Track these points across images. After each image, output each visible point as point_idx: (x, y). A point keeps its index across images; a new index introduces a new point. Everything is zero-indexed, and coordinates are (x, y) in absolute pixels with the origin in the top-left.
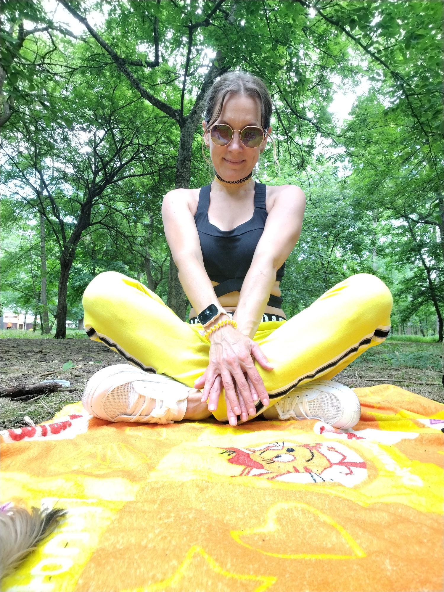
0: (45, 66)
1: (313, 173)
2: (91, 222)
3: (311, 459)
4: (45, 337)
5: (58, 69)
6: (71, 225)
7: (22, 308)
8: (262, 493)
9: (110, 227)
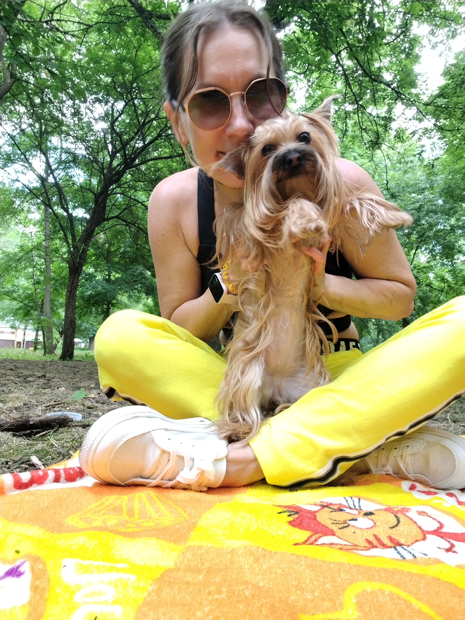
0: (54, 23)
1: (391, 152)
2: (106, 216)
3: (397, 525)
4: (48, 358)
5: (69, 27)
6: (82, 219)
7: (21, 322)
8: (336, 569)
9: (129, 223)
